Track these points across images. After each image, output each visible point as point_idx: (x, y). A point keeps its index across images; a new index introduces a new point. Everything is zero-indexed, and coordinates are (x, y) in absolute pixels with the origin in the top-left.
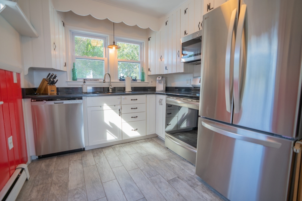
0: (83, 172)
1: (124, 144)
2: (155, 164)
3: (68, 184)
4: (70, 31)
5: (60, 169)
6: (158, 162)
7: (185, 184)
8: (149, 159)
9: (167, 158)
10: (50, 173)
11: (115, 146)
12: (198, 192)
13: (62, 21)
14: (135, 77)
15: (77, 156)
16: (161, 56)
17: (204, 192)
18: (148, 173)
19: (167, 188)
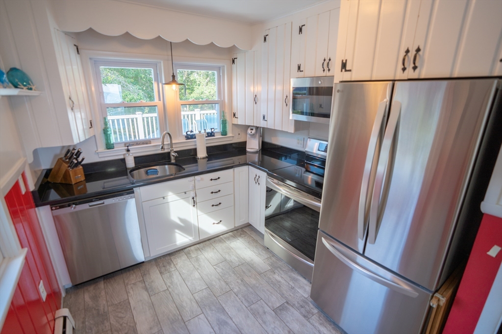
0: (152, 305)
1: (202, 244)
2: (253, 282)
3: (136, 329)
4: (90, 59)
5: (116, 303)
6: (258, 277)
7: (297, 313)
8: (244, 272)
9: (270, 268)
10: (104, 312)
11: (189, 248)
12: (313, 325)
13: (75, 45)
14: (212, 129)
15: (134, 276)
16: (256, 96)
17: (321, 324)
18: (245, 299)
19: (274, 323)
